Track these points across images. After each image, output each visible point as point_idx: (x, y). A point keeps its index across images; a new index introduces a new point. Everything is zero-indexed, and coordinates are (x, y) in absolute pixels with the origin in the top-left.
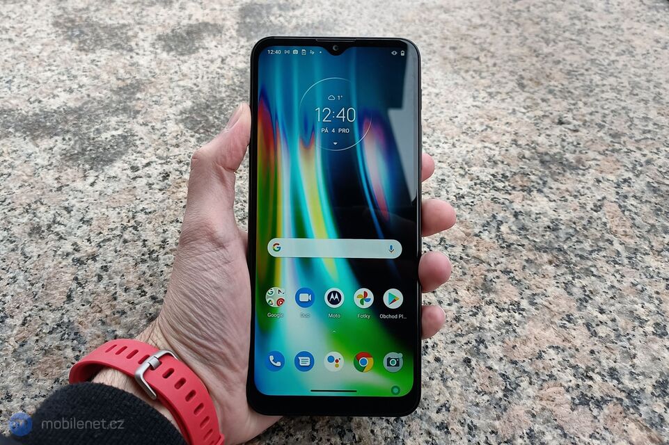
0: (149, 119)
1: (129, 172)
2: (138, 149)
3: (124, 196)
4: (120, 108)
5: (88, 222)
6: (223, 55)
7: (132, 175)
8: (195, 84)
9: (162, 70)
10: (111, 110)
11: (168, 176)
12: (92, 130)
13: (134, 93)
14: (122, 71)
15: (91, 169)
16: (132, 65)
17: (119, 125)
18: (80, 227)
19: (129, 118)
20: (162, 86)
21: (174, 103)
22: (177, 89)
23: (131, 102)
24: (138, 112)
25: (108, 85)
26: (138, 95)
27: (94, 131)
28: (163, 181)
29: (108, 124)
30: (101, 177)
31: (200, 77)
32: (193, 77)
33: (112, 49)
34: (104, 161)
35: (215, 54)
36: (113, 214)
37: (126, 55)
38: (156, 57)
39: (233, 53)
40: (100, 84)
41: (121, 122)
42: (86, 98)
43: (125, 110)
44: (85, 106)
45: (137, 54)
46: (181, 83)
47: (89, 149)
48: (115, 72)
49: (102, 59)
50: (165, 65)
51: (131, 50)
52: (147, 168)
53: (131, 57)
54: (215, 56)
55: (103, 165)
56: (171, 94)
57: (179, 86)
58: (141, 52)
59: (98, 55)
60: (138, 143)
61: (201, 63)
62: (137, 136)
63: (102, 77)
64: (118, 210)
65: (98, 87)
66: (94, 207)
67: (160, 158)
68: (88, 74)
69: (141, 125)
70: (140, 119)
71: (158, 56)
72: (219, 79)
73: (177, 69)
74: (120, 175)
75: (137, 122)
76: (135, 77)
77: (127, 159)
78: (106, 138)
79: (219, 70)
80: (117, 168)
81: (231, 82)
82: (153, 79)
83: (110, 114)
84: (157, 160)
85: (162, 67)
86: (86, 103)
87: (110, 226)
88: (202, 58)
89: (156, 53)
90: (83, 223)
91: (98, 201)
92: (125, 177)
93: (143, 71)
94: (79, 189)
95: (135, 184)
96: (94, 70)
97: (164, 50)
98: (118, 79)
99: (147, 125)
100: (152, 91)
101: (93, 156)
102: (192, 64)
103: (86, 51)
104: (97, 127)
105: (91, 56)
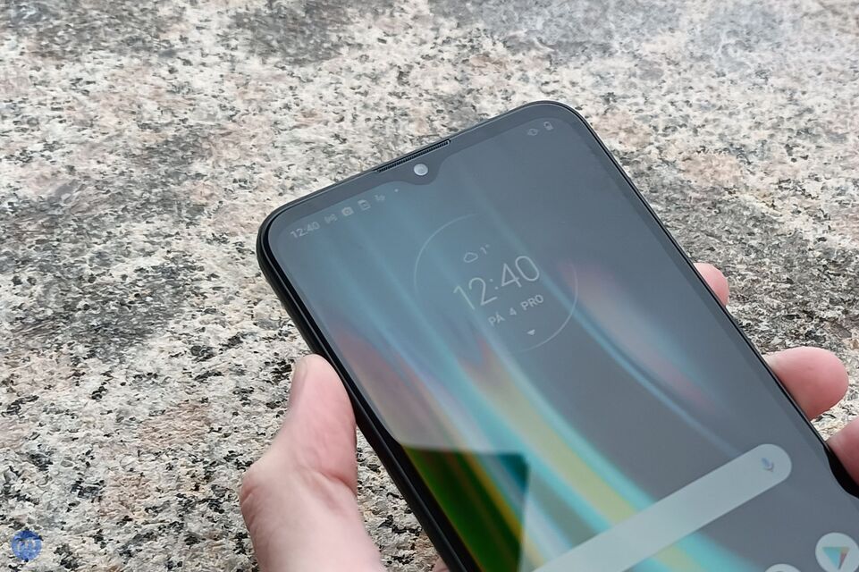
0: (228, 225)
1: (187, 361)
2: (207, 303)
3: (178, 423)
4: (154, 199)
5: (94, 492)
6: (401, 62)
7: (197, 368)
8: (337, 137)
9: (250, 101)
10: (131, 205)
11: (288, 368)
12: (87, 257)
13: (184, 161)
14: (150, 106)
15: (92, 354)
16: (176, 90)
17: (152, 243)
18: (73, 505)
19: (177, 223)
20: (254, 141)
21: (289, 183)
22: (292, 150)
23: (179, 184)
24: (199, 209)
25: (120, 142)
26: (197, 166)
27: (91, 260)
28: (277, 381)
29: (125, 240)
30: (119, 376)
31: (349, 117)
32: (331, 117)
33: (121, 52)
34: (123, 335)
35: (381, 59)
36: (153, 470)
37: (159, 65)
38: (233, 70)
39: (427, 57)
40: (100, 139)
41: (158, 235)
42: (66, 177)
43: (166, 203)
44: (64, 197)
45: (187, 62)
46: (302, 134)
47: (81, 304)
48: (135, 108)
49: (98, 77)
50: (257, 90)
51: (170, 53)
52: (232, 351)
53: (172, 71)
54: (382, 64)
55: (122, 346)
56: (280, 163)
57: (297, 142)
58: (196, 58)
59: (88, 66)
60: (206, 286)
61: (347, 82)
62: (202, 269)
63: (102, 122)
64: (167, 459)
65: (93, 147)
66: (106, 452)
67: (264, 324)
68: (64, 114)
69: (209, 242)
70: (206, 226)
71: (238, 68)
72: (395, 121)
73: (289, 99)
74: (165, 369)
75: (199, 234)
76: (184, 121)
77: (179, 328)
78: (124, 277)
79: (394, 100)
80: (156, 352)
81: (426, 130)
82: (231, 126)
83: (129, 216)
84: (256, 329)
85: (251, 95)
86: (66, 189)
87: (150, 502)
88: (349, 69)
89: (232, 60)
90: (80, 495)
91: (116, 437)
92: (178, 374)
93: (203, 104)
94: (64, 407)
95: (205, 391)
96: (80, 104)
97: (252, 52)
98: (144, 127)
99: (225, 241)
100: (232, 154)
101: (94, 323)
102: (327, 86)
103: (59, 57)
104: (97, 248)
105: (72, 70)
